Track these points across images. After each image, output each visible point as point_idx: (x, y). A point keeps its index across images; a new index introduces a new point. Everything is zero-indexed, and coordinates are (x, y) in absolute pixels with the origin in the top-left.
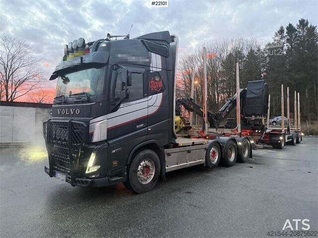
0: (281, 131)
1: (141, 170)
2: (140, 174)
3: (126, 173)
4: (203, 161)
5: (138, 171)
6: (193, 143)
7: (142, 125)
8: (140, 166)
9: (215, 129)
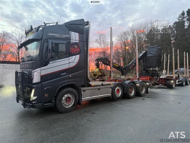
0: (173, 77)
1: (64, 99)
2: (64, 102)
3: (54, 101)
4: (109, 95)
5: (63, 100)
6: (102, 84)
7: (65, 73)
8: (64, 98)
9: (124, 76)
